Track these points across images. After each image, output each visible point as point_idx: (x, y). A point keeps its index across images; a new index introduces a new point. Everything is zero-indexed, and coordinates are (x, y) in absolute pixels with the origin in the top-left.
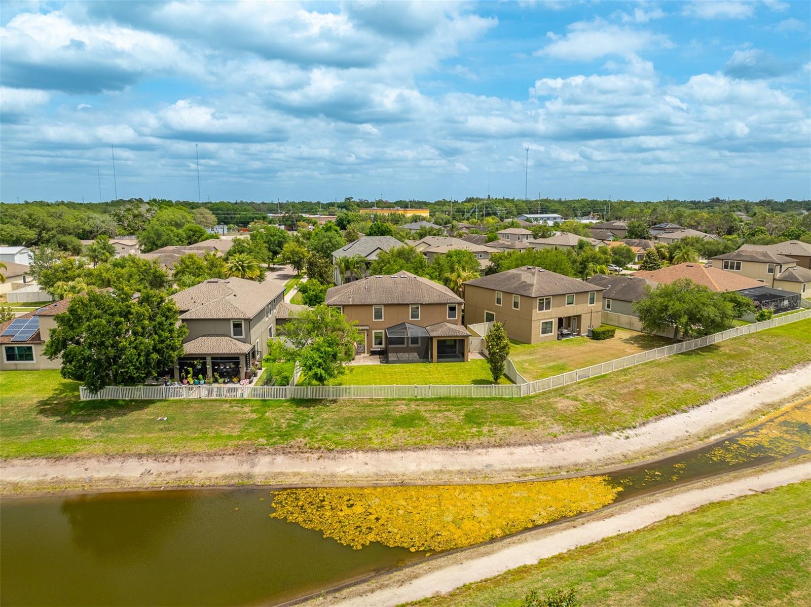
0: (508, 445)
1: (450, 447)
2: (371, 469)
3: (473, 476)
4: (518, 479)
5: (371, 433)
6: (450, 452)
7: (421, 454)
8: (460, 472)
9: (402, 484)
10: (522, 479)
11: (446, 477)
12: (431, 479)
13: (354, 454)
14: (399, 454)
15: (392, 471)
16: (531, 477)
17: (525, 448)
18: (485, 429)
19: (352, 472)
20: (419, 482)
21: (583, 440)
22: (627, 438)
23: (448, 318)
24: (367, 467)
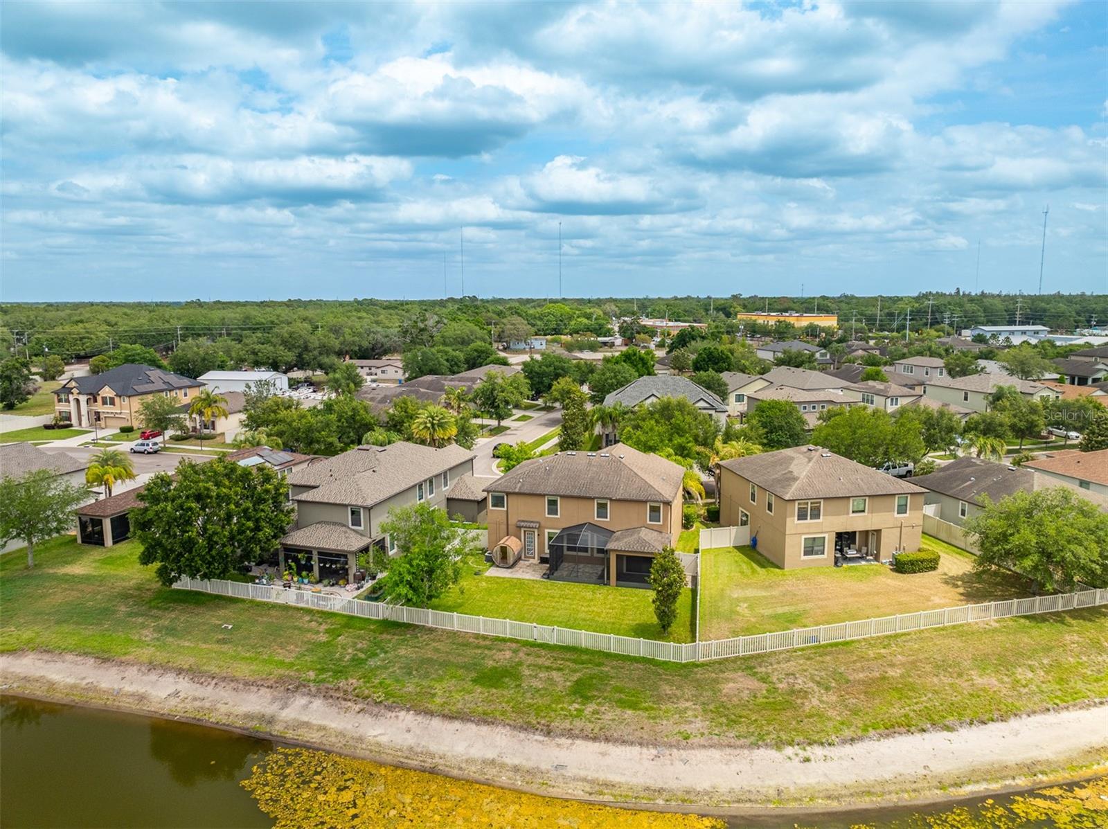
0: (607, 740)
1: (527, 727)
2: (409, 740)
3: (528, 778)
4: (587, 797)
5: (438, 688)
6: (522, 735)
7: (484, 729)
8: (516, 769)
9: (433, 772)
10: (592, 798)
11: (491, 772)
12: (472, 771)
13: (403, 713)
14: (457, 725)
15: (433, 748)
16: (607, 798)
17: (628, 748)
18: (591, 707)
19: (383, 739)
20: (455, 772)
21: (728, 751)
22: (807, 760)
23: (648, 522)
24: (408, 736)
